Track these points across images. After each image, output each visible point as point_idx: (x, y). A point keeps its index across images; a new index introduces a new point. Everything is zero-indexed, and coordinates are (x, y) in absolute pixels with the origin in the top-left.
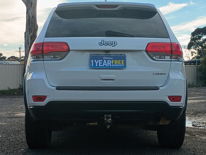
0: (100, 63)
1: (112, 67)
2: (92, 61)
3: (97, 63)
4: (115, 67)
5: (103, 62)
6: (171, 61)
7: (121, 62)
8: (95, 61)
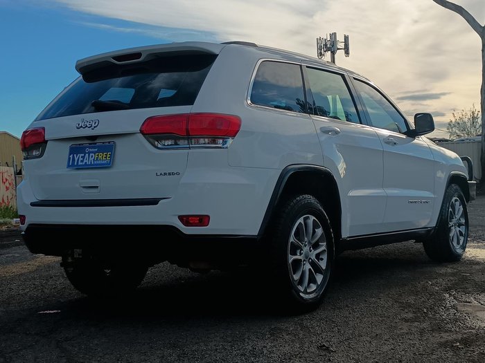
0: (81, 159)
1: (94, 164)
2: (71, 156)
3: (76, 159)
4: (98, 164)
5: (83, 157)
6: (189, 148)
7: (106, 155)
8: (75, 155)
